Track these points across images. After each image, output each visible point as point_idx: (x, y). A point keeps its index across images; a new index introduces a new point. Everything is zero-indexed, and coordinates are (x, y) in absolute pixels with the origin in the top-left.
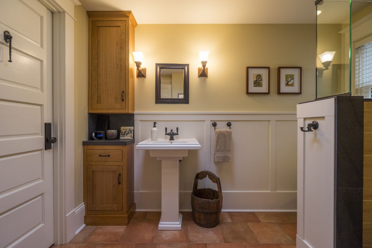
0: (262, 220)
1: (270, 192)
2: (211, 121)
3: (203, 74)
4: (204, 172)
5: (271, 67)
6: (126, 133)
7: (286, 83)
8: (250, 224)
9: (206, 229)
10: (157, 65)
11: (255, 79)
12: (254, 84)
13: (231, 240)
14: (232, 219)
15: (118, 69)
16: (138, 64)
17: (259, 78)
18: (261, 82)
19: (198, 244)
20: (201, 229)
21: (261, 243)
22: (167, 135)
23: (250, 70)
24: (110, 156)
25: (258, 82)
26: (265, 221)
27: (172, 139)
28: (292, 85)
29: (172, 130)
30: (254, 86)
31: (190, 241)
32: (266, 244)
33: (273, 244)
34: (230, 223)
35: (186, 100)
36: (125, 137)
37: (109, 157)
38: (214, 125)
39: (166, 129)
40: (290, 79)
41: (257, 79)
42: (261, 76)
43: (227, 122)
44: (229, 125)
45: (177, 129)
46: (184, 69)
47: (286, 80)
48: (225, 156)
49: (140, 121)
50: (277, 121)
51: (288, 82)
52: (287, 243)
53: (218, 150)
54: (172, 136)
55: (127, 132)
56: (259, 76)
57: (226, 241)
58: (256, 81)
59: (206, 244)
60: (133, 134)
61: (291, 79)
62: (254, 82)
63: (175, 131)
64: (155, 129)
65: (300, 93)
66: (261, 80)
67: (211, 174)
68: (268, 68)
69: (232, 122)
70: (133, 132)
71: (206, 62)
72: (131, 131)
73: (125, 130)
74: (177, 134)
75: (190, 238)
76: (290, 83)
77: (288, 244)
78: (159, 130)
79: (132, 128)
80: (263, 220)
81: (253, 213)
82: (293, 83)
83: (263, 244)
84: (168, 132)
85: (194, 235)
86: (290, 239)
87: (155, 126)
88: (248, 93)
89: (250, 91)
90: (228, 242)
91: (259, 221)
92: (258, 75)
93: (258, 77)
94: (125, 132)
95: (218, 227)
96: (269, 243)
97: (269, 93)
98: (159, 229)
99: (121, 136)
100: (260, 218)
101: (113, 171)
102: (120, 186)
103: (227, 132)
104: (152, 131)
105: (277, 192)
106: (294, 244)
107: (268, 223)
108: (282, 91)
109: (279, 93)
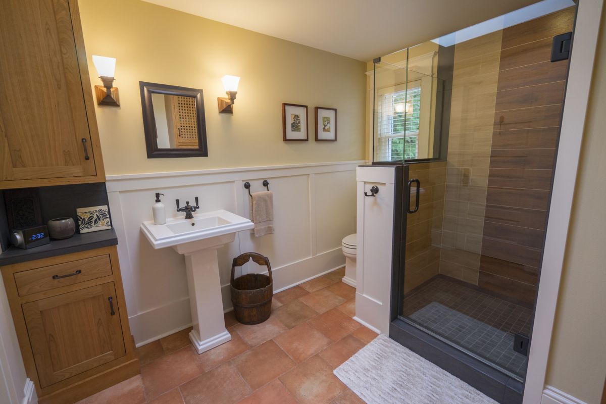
0: (310, 291)
1: (311, 257)
2: (243, 181)
3: (227, 109)
4: (245, 256)
5: (309, 106)
6: (94, 220)
7: (323, 127)
8: (301, 299)
9: (260, 324)
10: (142, 84)
11: (293, 122)
12: (292, 127)
13: (293, 324)
14: (281, 302)
15: (59, 88)
16: (108, 83)
17: (297, 119)
18: (299, 125)
19: (263, 344)
20: (255, 327)
21: (321, 313)
22: (180, 212)
23: (287, 108)
24: (82, 272)
25: (296, 125)
26: (313, 291)
27: (189, 216)
28: (328, 130)
29: (188, 203)
30: (292, 131)
31: (251, 346)
33: (331, 310)
34: (281, 306)
35: (202, 151)
36: (93, 228)
37: (80, 275)
38: (247, 186)
39: (177, 201)
40: (326, 123)
41: (295, 120)
42: (299, 117)
43: (263, 181)
44: (266, 184)
45: (197, 199)
46: (195, 97)
47: (324, 124)
48: (268, 227)
49: (120, 192)
50: (316, 174)
51: (325, 127)
53: (258, 222)
54: (189, 212)
55: (95, 217)
56: (296, 117)
57: (290, 327)
59: (271, 340)
60: (109, 219)
62: (292, 125)
63: (193, 204)
64: (159, 205)
65: (336, 140)
66: (299, 123)
67: (257, 256)
68: (306, 107)
69: (269, 181)
70: (108, 216)
71: (236, 93)
72: (104, 214)
73: (89, 215)
74: (198, 208)
75: (249, 343)
76: (326, 128)
77: (342, 304)
78: (166, 206)
79: (105, 208)
81: (298, 286)
82: (329, 128)
83: (323, 314)
84: (182, 205)
85: (251, 338)
87: (158, 201)
88: (285, 139)
89: (288, 138)
90: (293, 327)
91: (308, 293)
92: (295, 115)
94: (91, 218)
95: (272, 317)
96: (327, 310)
97: (307, 140)
98: (200, 353)
99: (81, 227)
100: (307, 288)
101: (94, 297)
102: (116, 317)
103: (267, 195)
104: (154, 210)
105: (318, 255)
106: (346, 302)
107: (317, 291)
108: (320, 138)
109: (317, 139)
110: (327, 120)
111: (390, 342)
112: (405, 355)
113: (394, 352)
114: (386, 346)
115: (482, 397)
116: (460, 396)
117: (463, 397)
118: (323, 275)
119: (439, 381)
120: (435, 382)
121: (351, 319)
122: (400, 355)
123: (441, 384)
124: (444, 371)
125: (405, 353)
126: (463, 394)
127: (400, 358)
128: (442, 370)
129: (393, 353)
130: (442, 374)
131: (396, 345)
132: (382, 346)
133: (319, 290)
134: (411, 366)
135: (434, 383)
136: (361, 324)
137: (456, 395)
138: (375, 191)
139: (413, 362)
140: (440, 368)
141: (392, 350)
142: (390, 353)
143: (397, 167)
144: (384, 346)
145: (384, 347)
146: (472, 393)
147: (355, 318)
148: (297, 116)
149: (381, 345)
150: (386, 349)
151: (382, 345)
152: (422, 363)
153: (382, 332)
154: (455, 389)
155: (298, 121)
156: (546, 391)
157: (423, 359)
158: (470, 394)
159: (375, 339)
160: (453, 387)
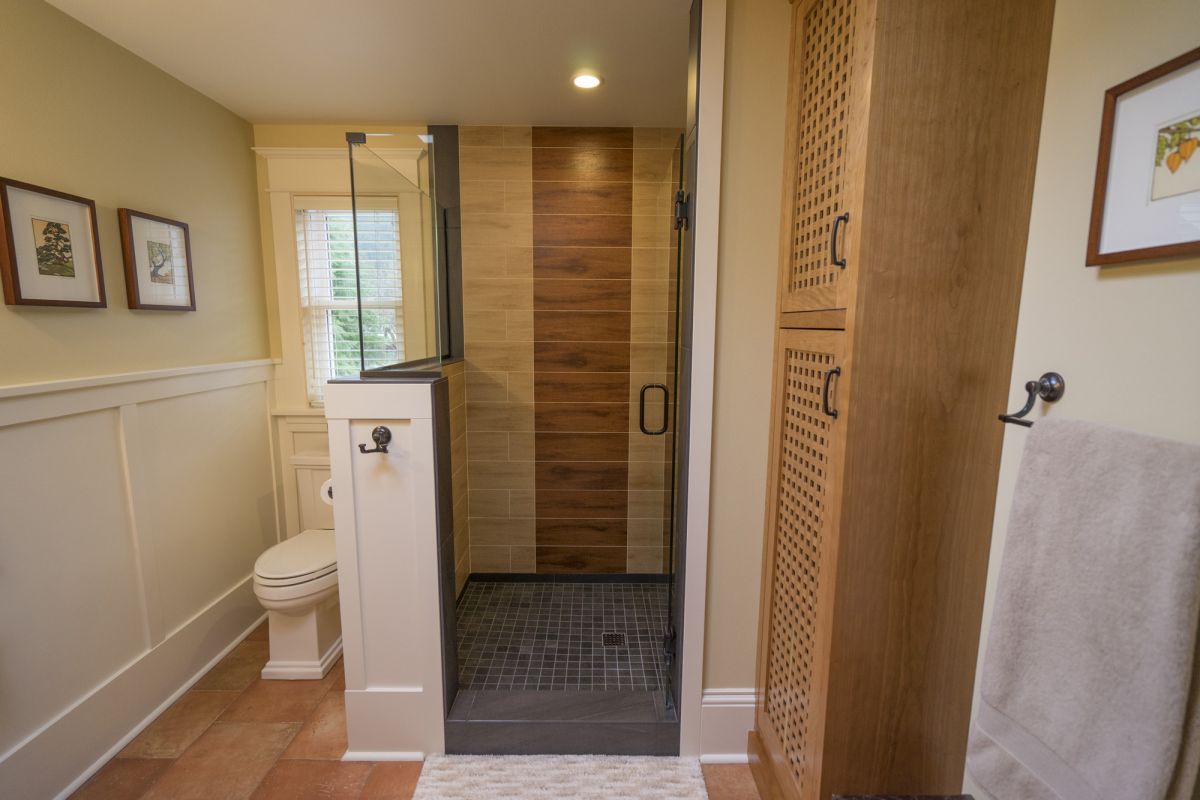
0: (172, 752)
1: (149, 651)
5: (97, 203)
7: (152, 269)
11: (42, 243)
12: (40, 261)
17: (58, 238)
18: (67, 255)
23: (15, 194)
25: (54, 255)
26: (183, 747)
28: (167, 280)
30: (42, 272)
32: (259, 788)
33: (269, 773)
40: (160, 258)
41: (48, 240)
42: (65, 232)
47: (152, 261)
51: (157, 269)
52: (290, 739)
56: (55, 230)
58: (45, 248)
61: (164, 260)
62: (39, 251)
65: (192, 308)
66: (68, 248)
68: (90, 203)
76: (161, 272)
77: (294, 739)
80: (174, 751)
81: (116, 762)
82: (170, 273)
86: (286, 726)
88: (15, 299)
89: (25, 294)
91: (166, 764)
92: (50, 224)
93: (50, 232)
96: (259, 779)
97: (103, 304)
100: (157, 751)
105: (169, 636)
106: (302, 729)
107: (194, 744)
108: (144, 299)
109: (133, 302)
110: (159, 250)
111: (453, 763)
112: (493, 773)
113: (472, 779)
114: (451, 779)
115: (630, 763)
116: (608, 785)
117: (612, 784)
118: (194, 687)
119: (568, 781)
120: (564, 789)
121: (340, 764)
122: (485, 778)
123: (574, 784)
124: (566, 756)
125: (491, 768)
126: (609, 779)
127: (489, 785)
128: (560, 757)
129: (471, 785)
130: (566, 766)
131: (467, 762)
132: (444, 784)
133: (201, 737)
134: (516, 788)
135: (563, 792)
136: (370, 763)
137: (601, 787)
138: (383, 439)
139: (513, 775)
140: (559, 756)
141: (467, 778)
142: (466, 788)
143: (435, 382)
144: (446, 781)
145: (448, 784)
146: (618, 765)
147: (350, 755)
148: (58, 226)
149: (439, 783)
150: (454, 784)
151: (442, 780)
152: (528, 766)
153: (427, 752)
154: (596, 778)
155: (61, 244)
156: (707, 699)
157: (526, 758)
158: (616, 771)
159: (421, 779)
160: (591, 777)
